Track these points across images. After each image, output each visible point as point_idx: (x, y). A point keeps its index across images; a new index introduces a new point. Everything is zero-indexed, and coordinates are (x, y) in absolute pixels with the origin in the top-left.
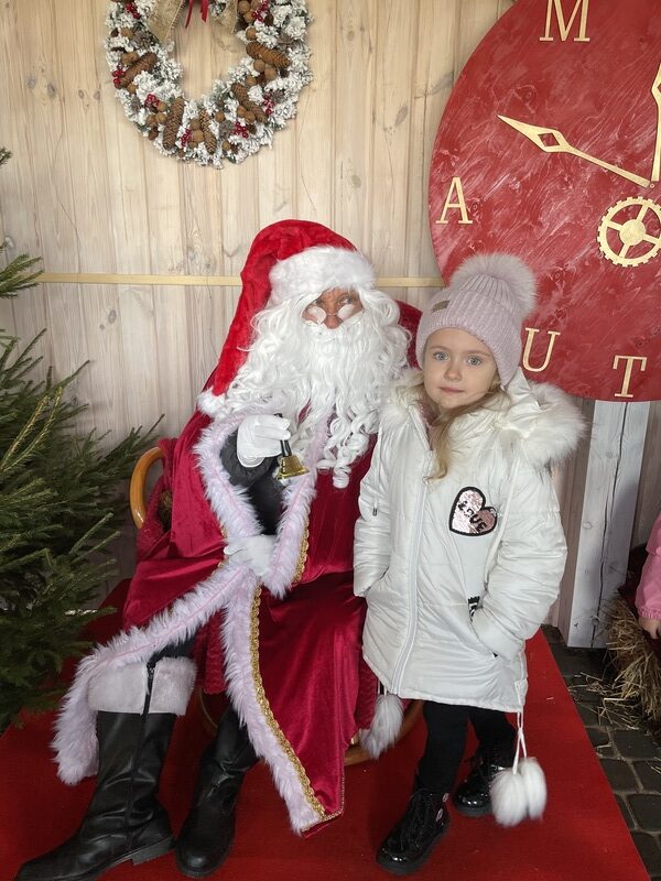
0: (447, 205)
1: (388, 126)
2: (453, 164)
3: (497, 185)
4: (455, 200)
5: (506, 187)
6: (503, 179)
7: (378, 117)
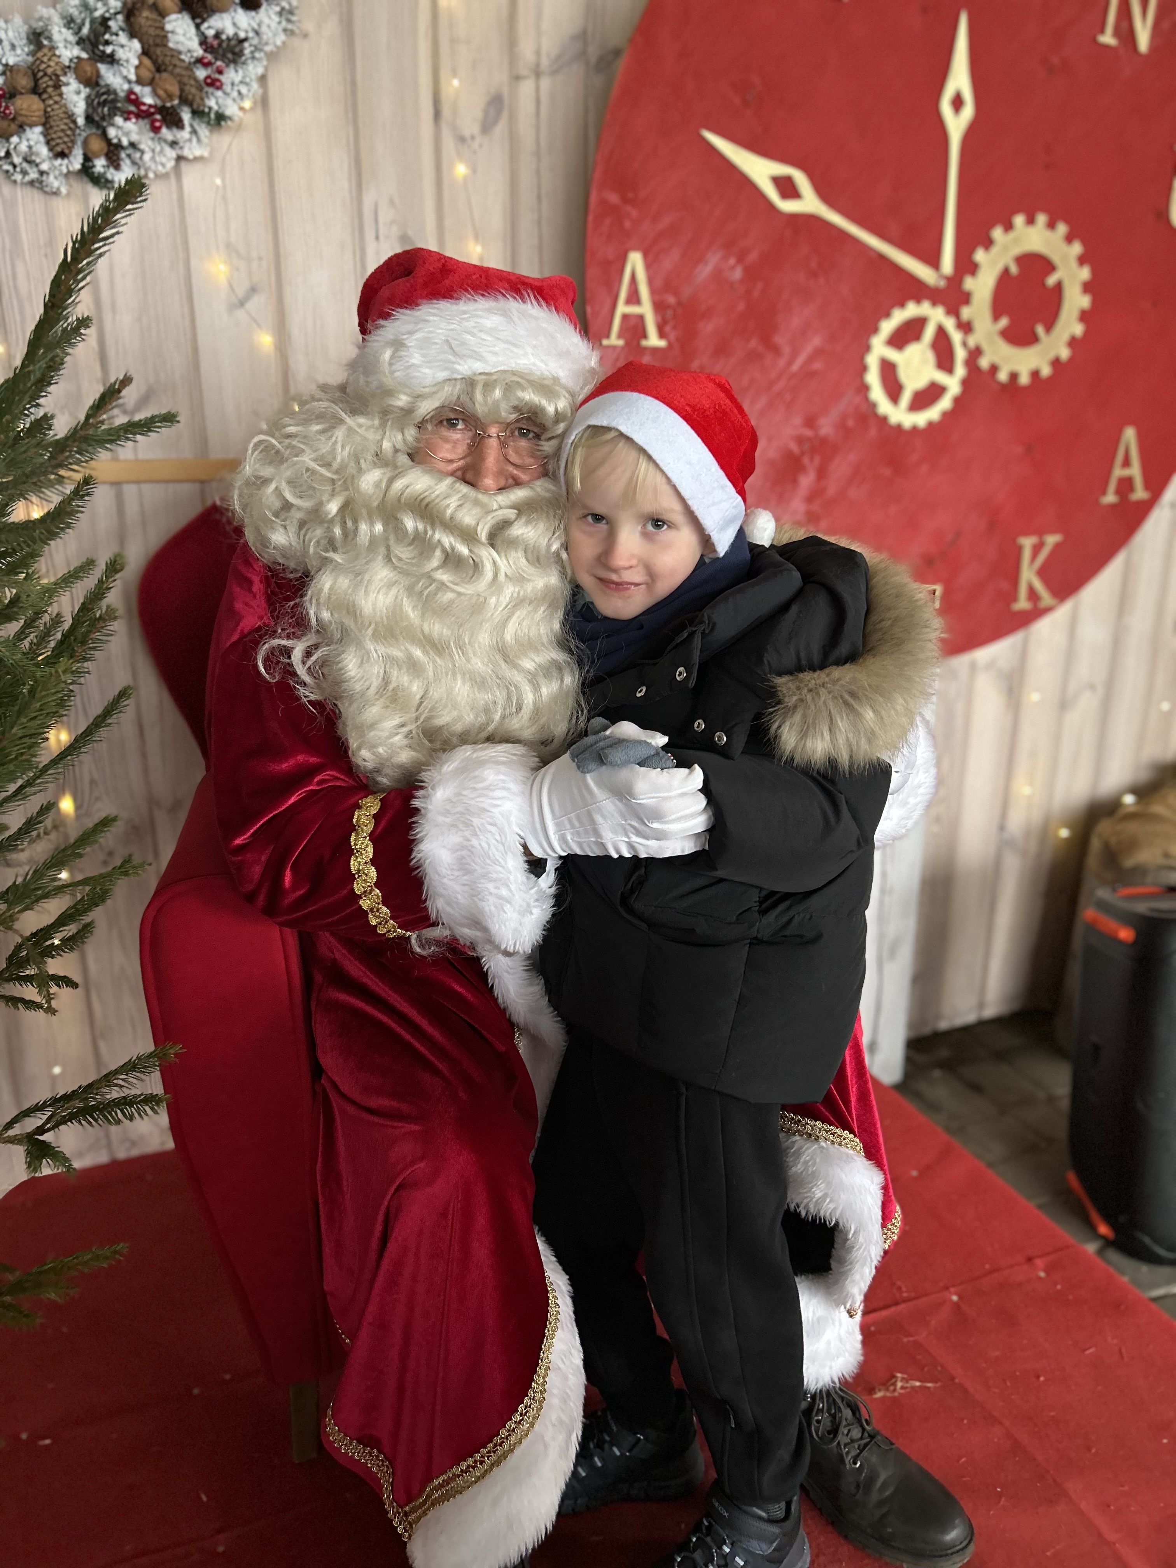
0: (622, 308)
1: (467, 133)
2: (627, 224)
3: (704, 271)
4: (634, 298)
5: (718, 276)
6: (713, 260)
7: (446, 112)
